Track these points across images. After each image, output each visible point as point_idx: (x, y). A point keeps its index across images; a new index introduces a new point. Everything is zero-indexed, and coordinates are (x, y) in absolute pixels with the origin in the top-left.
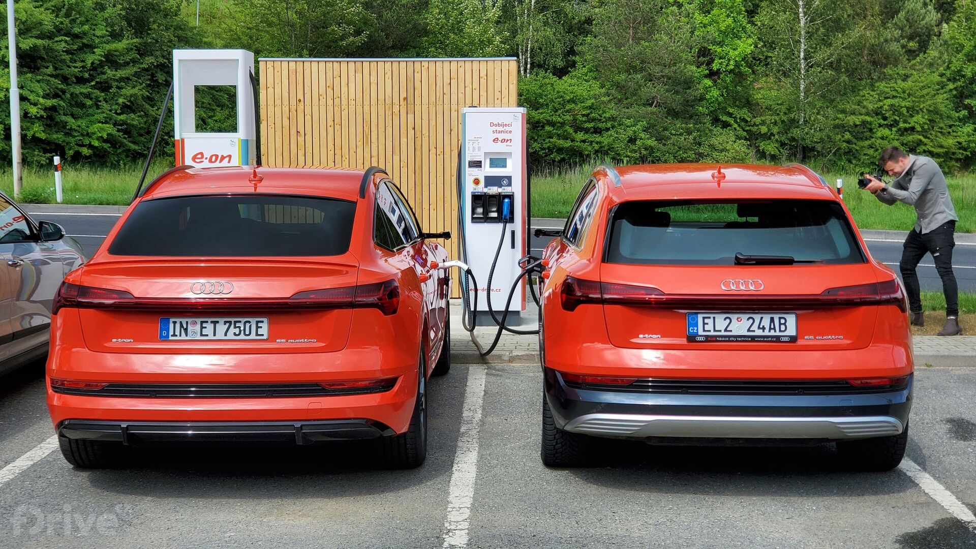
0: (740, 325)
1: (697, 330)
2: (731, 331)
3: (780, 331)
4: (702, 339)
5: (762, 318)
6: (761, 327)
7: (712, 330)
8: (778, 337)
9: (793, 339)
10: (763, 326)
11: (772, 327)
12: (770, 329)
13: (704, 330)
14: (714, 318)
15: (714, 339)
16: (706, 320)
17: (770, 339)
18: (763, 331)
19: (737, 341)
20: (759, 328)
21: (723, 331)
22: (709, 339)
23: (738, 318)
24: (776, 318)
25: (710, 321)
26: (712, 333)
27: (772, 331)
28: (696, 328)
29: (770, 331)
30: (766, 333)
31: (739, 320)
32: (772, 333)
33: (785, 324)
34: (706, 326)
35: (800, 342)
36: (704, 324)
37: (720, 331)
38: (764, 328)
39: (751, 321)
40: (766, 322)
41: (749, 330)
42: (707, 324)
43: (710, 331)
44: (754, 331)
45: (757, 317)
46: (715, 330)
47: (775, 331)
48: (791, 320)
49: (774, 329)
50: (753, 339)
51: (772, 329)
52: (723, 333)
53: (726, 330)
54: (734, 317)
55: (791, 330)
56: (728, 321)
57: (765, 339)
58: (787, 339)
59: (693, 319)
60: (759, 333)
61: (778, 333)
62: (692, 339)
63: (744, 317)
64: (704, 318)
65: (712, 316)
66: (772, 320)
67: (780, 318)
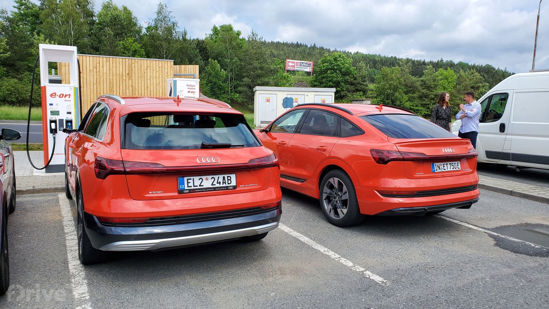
0: (207, 182)
1: (184, 187)
2: (203, 186)
3: (228, 184)
4: (187, 191)
5: (219, 177)
6: (219, 182)
7: (193, 186)
8: (227, 187)
9: (235, 187)
10: (220, 182)
11: (224, 182)
12: (223, 183)
13: (188, 187)
14: (193, 179)
15: (194, 191)
16: (189, 181)
17: (223, 188)
18: (220, 185)
19: (206, 191)
20: (217, 183)
21: (198, 186)
22: (191, 191)
23: (206, 178)
24: (226, 176)
25: (191, 181)
26: (193, 188)
27: (224, 184)
28: (184, 186)
29: (223, 184)
30: (221, 185)
31: (207, 179)
32: (224, 185)
33: (230, 180)
34: (189, 184)
35: (238, 189)
36: (188, 183)
37: (197, 186)
38: (220, 183)
39: (213, 179)
40: (221, 180)
41: (212, 185)
42: (190, 183)
43: (191, 187)
44: (215, 185)
45: (216, 177)
46: (194, 186)
47: (226, 184)
48: (233, 177)
49: (225, 183)
50: (215, 189)
51: (224, 183)
52: (199, 187)
53: (200, 186)
54: (204, 178)
55: (234, 183)
56: (201, 180)
57: (221, 189)
58: (231, 188)
59: (182, 181)
60: (218, 185)
61: (227, 185)
62: (181, 192)
63: (210, 177)
64: (188, 180)
65: (192, 178)
66: (224, 178)
67: (228, 177)
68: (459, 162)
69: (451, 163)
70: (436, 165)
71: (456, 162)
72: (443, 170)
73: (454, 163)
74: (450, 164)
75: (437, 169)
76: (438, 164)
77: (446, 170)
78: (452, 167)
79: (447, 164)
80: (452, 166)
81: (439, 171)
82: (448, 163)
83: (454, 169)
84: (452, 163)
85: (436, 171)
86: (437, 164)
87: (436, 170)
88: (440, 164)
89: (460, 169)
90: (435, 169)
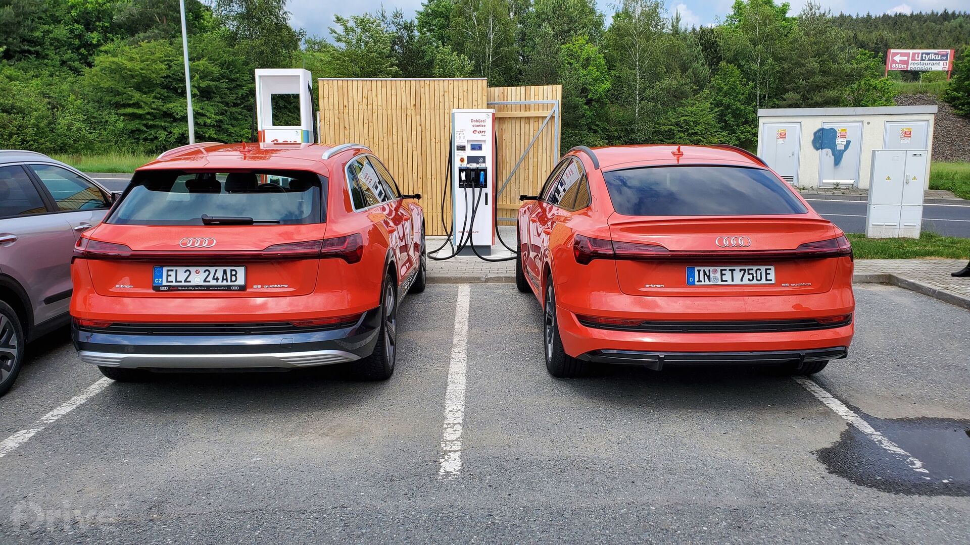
0: (198, 277)
1: (162, 281)
2: (190, 282)
3: (231, 281)
4: (165, 288)
5: (216, 270)
6: (215, 278)
7: (174, 281)
8: (229, 287)
9: (242, 288)
10: (217, 277)
12: (223, 279)
13: (168, 281)
14: (176, 270)
15: (175, 288)
16: (170, 273)
17: (222, 288)
18: (217, 282)
19: (195, 290)
20: (214, 279)
21: (183, 281)
22: (171, 288)
23: (197, 271)
24: (228, 269)
25: (173, 274)
26: (174, 284)
27: (225, 281)
28: (161, 279)
29: (222, 282)
30: (220, 283)
31: (197, 272)
32: (225, 283)
33: (235, 275)
34: (169, 277)
35: (249, 290)
36: (168, 276)
37: (181, 282)
38: (217, 279)
39: (207, 273)
40: (220, 274)
41: (205, 281)
42: (170, 275)
43: (172, 282)
44: (209, 282)
45: (212, 270)
46: (176, 281)
47: (227, 282)
48: (241, 271)
49: (226, 279)
50: (208, 288)
51: (225, 279)
52: (183, 284)
53: (185, 281)
54: (193, 269)
55: (241, 281)
56: (188, 273)
57: (219, 288)
58: (236, 288)
59: (159, 272)
60: (214, 283)
61: (229, 283)
62: (157, 288)
63: (202, 269)
64: (168, 271)
65: (174, 269)
66: (225, 272)
67: (232, 271)
68: (772, 268)
69: (747, 268)
70: (699, 271)
71: (763, 268)
72: (720, 283)
73: (755, 268)
74: (744, 270)
75: (702, 279)
76: (707, 269)
77: (730, 282)
78: (747, 277)
79: (732, 271)
80: (749, 274)
81: (707, 282)
82: (738, 268)
83: (755, 282)
84: (749, 270)
85: (696, 283)
86: (702, 269)
87: (699, 281)
88: (711, 269)
89: (773, 282)
90: (697, 279)
